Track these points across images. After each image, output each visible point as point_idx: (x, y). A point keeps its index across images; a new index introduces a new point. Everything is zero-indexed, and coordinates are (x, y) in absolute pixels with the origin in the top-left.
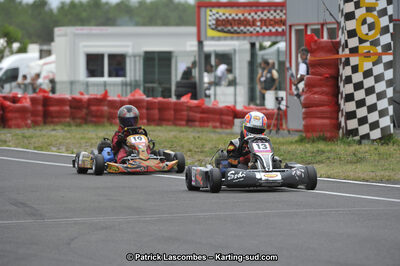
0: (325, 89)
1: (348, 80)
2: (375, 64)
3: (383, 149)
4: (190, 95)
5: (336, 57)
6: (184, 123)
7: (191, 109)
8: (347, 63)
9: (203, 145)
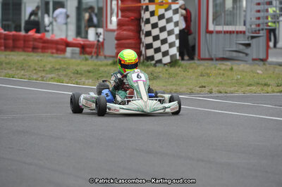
0: (131, 27)
1: (148, 21)
2: (166, 10)
3: (172, 70)
4: (35, 30)
5: (139, 5)
6: (30, 50)
7: (35, 40)
8: (147, 9)
9: (44, 66)
